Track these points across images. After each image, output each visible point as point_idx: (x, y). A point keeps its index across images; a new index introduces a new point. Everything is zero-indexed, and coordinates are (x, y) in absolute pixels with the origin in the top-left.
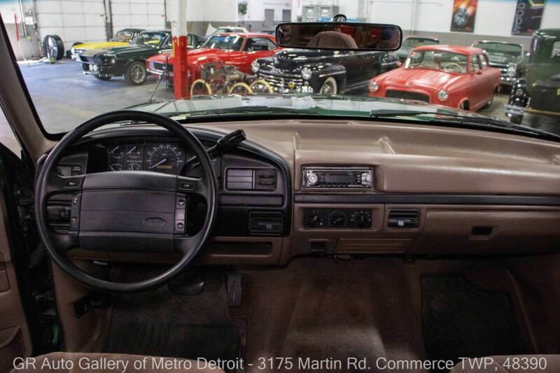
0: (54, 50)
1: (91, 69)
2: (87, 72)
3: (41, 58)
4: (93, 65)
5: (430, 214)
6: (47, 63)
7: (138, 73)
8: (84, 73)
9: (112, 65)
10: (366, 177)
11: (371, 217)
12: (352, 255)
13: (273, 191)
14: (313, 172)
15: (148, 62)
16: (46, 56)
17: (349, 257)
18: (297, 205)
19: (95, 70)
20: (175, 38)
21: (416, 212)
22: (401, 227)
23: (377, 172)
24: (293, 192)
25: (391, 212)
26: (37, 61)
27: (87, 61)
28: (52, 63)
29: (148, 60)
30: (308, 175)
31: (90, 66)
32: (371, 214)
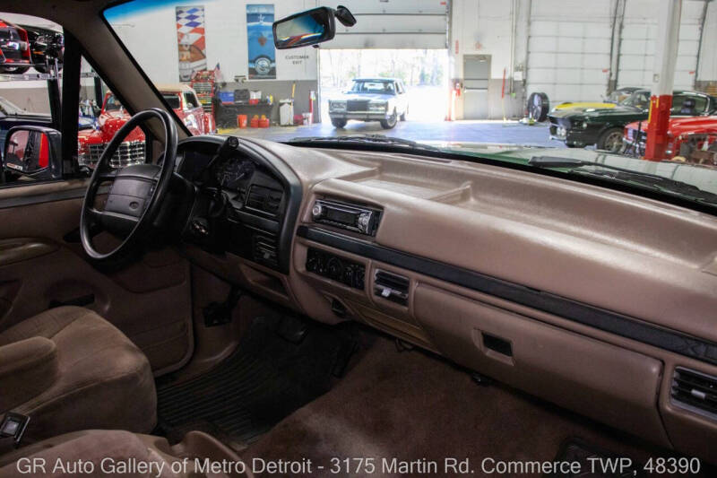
0: (538, 111)
1: (558, 133)
2: (554, 137)
3: (522, 117)
4: (561, 128)
6: (526, 124)
7: (615, 143)
8: (551, 137)
9: (582, 129)
15: (627, 129)
16: (528, 116)
19: (563, 134)
20: (654, 98)
21: (404, 281)
22: (384, 297)
25: (380, 273)
26: (516, 122)
27: (556, 123)
28: (531, 125)
29: (626, 127)
31: (559, 129)
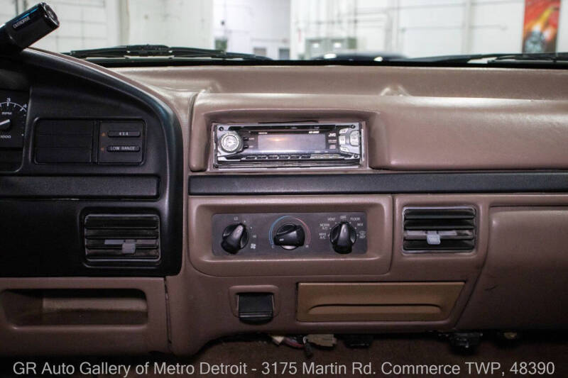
5: (499, 219)
10: (348, 136)
11: (364, 228)
12: (340, 334)
13: (137, 165)
14: (231, 129)
17: (334, 341)
18: (195, 205)
21: (466, 213)
22: (434, 247)
23: (373, 128)
24: (186, 174)
25: (408, 213)
30: (219, 133)
32: (363, 220)
